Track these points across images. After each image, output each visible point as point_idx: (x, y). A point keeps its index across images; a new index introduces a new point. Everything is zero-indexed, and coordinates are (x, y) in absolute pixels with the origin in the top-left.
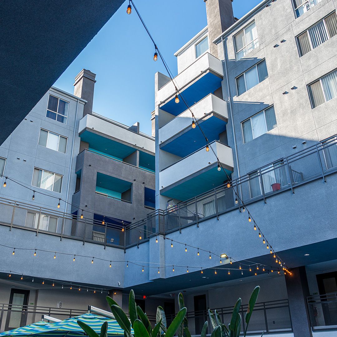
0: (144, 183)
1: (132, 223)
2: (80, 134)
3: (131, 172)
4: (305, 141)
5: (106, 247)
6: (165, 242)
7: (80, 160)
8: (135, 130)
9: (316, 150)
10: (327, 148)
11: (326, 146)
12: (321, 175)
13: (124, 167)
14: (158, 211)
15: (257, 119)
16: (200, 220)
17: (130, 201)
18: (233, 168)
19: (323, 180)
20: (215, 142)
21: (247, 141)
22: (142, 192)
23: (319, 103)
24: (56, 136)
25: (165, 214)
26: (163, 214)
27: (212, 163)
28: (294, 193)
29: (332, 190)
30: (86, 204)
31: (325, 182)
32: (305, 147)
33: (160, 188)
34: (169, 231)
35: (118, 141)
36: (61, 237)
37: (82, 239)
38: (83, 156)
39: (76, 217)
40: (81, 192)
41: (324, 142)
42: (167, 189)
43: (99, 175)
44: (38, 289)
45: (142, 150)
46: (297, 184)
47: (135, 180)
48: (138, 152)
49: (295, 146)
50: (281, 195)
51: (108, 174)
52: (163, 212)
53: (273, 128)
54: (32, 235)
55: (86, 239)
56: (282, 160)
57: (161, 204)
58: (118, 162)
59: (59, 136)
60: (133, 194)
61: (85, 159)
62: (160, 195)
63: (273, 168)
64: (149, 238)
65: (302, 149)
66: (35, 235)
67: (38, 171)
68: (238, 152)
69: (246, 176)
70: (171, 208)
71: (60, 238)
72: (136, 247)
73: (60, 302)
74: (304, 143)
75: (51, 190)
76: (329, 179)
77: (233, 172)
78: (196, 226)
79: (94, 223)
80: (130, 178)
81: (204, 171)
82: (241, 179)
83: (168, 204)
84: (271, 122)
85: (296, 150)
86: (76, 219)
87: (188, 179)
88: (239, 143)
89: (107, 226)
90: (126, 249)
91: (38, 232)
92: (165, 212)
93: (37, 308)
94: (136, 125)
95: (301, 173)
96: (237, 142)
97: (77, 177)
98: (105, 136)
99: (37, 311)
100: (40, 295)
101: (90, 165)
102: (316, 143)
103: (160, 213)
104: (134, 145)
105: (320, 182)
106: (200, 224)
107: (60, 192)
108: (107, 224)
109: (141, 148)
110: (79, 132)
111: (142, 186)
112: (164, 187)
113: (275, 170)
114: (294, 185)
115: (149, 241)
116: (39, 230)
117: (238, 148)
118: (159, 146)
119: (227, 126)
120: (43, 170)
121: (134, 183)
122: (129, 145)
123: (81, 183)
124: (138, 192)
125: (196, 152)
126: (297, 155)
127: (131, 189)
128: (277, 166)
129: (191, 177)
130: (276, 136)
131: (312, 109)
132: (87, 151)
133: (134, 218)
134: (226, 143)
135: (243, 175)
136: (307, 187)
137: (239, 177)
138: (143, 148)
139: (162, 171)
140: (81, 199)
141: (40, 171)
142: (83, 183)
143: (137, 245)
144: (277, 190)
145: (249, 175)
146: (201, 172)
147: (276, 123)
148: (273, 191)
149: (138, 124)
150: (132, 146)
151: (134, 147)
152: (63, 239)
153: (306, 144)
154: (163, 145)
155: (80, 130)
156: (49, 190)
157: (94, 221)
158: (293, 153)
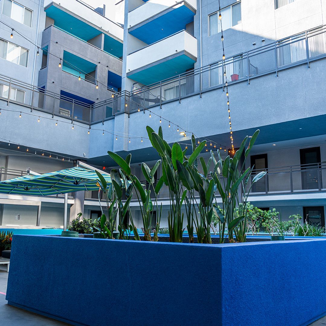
0: (108, 66)
1: (96, 103)
2: (46, 9)
3: (96, 54)
4: (264, 39)
5: (73, 121)
6: (129, 120)
7: (46, 36)
8: (100, 11)
9: (274, 47)
10: (282, 47)
11: (281, 45)
12: (275, 70)
13: (90, 49)
14: (124, 92)
15: (223, 14)
16: (163, 103)
17: (94, 82)
18: (196, 58)
19: (276, 75)
20: (183, 31)
21: (212, 34)
22: (106, 75)
23: (282, 5)
24: (20, 7)
25: (130, 95)
26: (128, 95)
27: (179, 51)
28: (249, 84)
29: (282, 83)
30: (53, 81)
31: (277, 76)
32: (264, 44)
33: (127, 71)
34: (132, 111)
35: (84, 21)
36: (32, 108)
37: (51, 112)
38: (50, 32)
39: (44, 90)
40: (48, 69)
41: (280, 41)
42: (134, 73)
43: (65, 53)
44: (8, 156)
45: (107, 34)
46: (253, 76)
47: (99, 63)
48: (103, 35)
49: (255, 43)
50: (238, 85)
51: (74, 54)
52: (129, 93)
53: (237, 24)
54: (3, 104)
55: (55, 113)
56: (242, 55)
57: (127, 85)
58: (84, 43)
59: (23, 7)
60: (97, 76)
61: (51, 36)
62: (126, 78)
63: (232, 61)
64: (114, 116)
65: (260, 46)
66: (6, 104)
67: (3, 42)
68: (203, 43)
69: (208, 67)
70: (136, 91)
71: (30, 109)
72: (102, 123)
73: (29, 168)
74: (263, 41)
75: (18, 63)
76: (280, 74)
77: (196, 62)
78: (159, 107)
79: (61, 98)
80: (95, 60)
81: (170, 58)
82: (203, 68)
83: (133, 87)
84: (237, 18)
85: (255, 47)
86: (44, 93)
87: (155, 64)
88: (204, 35)
89: (74, 103)
90: (91, 125)
91: (9, 102)
92: (130, 93)
93: (8, 170)
94: (102, 7)
95: (256, 68)
96: (203, 34)
97: (43, 54)
98: (72, 15)
99: (8, 173)
100: (10, 161)
101: (57, 43)
102: (273, 42)
103: (126, 94)
104: (99, 28)
105: (273, 75)
106: (163, 106)
107: (26, 67)
108: (75, 101)
109: (106, 31)
110: (45, 6)
111: (106, 69)
112: (131, 70)
113: (234, 63)
114: (250, 76)
115: (114, 118)
116: (10, 100)
117: (203, 40)
118: (127, 30)
119: (195, 17)
120: (8, 42)
121: (99, 65)
122: (95, 27)
123: (48, 59)
124: (102, 75)
125: (164, 39)
126: (255, 50)
127: (95, 70)
128: (236, 60)
129: (158, 63)
130: (239, 32)
131: (275, 9)
132: (54, 27)
133: (98, 99)
134: (192, 33)
135: (205, 65)
136: (261, 79)
137: (201, 67)
138: (108, 32)
139: (129, 55)
140: (49, 75)
141: (5, 43)
142: (50, 59)
143: (102, 122)
144: (236, 80)
145: (210, 65)
146: (168, 59)
147: (240, 19)
148: (232, 81)
149: (104, 6)
150: (98, 29)
151: (100, 30)
152: (33, 110)
153: (264, 42)
154: (132, 30)
155: (45, 5)
156: (15, 62)
157: (61, 96)
158: (252, 49)
